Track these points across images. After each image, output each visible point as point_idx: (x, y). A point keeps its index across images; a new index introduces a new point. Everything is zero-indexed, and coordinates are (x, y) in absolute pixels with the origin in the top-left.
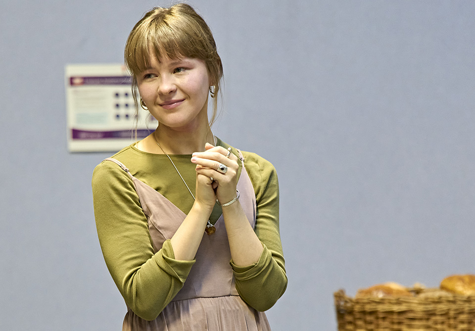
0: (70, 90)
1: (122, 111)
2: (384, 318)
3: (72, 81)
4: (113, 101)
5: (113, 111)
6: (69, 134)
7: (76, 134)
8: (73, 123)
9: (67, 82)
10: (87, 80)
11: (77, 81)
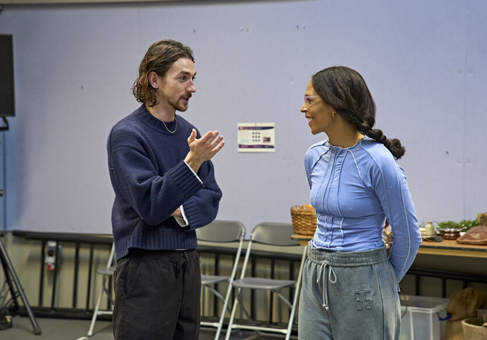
0: (239, 131)
1: (255, 139)
2: (303, 217)
3: (239, 129)
4: (252, 135)
5: (252, 139)
6: (238, 146)
7: (240, 146)
8: (239, 142)
9: (238, 129)
10: (244, 128)
11: (241, 128)
